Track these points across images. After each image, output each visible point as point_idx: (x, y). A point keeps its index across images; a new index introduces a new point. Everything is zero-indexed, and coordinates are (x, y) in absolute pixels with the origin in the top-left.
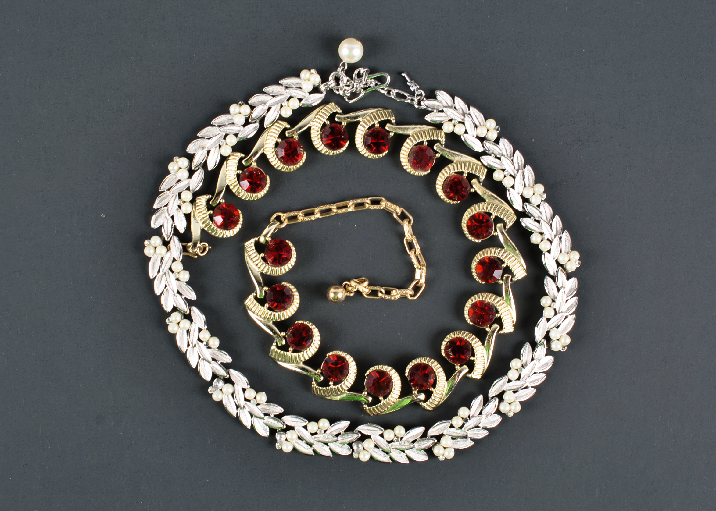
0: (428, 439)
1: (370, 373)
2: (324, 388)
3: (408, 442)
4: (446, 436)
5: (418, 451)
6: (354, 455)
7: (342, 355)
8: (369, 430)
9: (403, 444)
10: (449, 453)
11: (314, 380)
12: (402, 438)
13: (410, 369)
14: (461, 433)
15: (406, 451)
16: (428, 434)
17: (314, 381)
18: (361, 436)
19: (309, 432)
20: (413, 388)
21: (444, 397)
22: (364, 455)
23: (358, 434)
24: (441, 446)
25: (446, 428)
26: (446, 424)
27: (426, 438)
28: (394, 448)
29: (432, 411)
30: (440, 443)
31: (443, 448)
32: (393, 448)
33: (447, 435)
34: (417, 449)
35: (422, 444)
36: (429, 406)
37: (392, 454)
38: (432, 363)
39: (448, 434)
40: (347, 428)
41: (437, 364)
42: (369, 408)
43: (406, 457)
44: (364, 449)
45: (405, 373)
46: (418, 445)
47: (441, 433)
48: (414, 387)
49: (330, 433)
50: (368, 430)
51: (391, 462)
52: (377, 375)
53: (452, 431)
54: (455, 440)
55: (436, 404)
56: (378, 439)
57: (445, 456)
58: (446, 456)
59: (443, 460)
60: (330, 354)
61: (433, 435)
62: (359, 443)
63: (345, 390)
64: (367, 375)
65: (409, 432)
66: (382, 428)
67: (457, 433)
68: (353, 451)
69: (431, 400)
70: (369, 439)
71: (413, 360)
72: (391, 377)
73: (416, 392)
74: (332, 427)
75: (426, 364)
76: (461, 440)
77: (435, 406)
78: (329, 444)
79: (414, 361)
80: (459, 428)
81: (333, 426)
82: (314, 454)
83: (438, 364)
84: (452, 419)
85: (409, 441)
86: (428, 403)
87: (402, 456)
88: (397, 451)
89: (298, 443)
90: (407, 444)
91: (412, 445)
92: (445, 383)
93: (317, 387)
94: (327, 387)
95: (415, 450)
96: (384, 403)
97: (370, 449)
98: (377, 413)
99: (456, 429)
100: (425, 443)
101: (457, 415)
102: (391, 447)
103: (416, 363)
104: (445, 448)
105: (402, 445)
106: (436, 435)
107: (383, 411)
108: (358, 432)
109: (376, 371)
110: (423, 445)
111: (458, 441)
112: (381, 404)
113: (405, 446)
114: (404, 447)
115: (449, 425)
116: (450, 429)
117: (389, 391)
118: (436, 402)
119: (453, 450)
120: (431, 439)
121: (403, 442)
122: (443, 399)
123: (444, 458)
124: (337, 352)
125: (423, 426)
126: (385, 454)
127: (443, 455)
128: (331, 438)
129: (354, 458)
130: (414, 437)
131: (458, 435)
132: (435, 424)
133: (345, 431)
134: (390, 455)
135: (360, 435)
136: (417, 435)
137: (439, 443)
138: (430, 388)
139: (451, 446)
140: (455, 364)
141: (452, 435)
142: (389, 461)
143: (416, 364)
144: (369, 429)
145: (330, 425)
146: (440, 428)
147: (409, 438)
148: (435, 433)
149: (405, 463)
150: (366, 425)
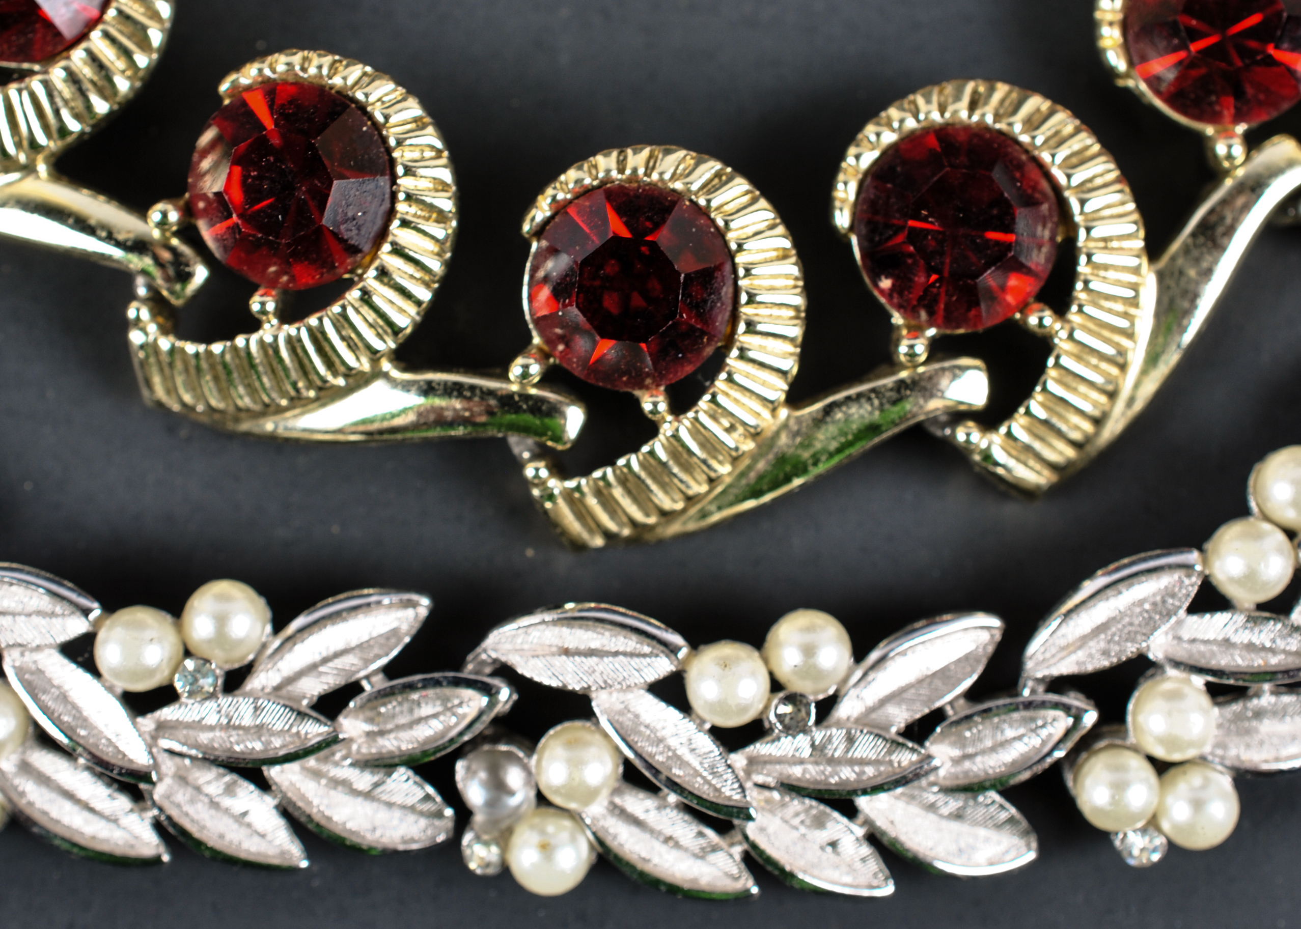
0: (1029, 705)
1: (560, 209)
2: (217, 348)
3: (878, 731)
4: (1171, 672)
5: (953, 804)
6: (467, 852)
7: (337, 81)
8: (578, 653)
9: (837, 748)
10: (1198, 805)
11: (142, 291)
12: (826, 707)
13: (867, 173)
14: (1281, 644)
15: (862, 802)
16: (1029, 665)
17: (145, 301)
18: (516, 706)
19: (110, 689)
20: (897, 319)
21: (1137, 385)
22: (546, 848)
23: (488, 690)
24: (1135, 749)
25: (1169, 615)
26: (1164, 581)
27: (1017, 694)
28: (771, 781)
29: (1053, 491)
30: (1123, 734)
31: (1148, 772)
32: (763, 787)
33: (1177, 664)
34: (948, 783)
35: (989, 743)
36: (1028, 448)
37: (762, 830)
38: (1032, 124)
39: (1181, 653)
40: (407, 647)
41: (1069, 129)
42: (571, 484)
43: (866, 850)
44: (542, 800)
45: (826, 204)
46: (956, 753)
47: (1131, 650)
48: (908, 309)
49: (277, 688)
50: (567, 652)
51: (755, 890)
52: (616, 226)
53: (1211, 636)
54: (1236, 707)
55: (1076, 436)
56: (646, 718)
57: (1166, 826)
58: (1176, 827)
59: (1156, 857)
60: (248, 75)
61: (1066, 667)
62: (510, 756)
63: (374, 354)
64: (540, 232)
65: (883, 659)
66: (676, 639)
67: (1250, 647)
68: (464, 816)
69: (1036, 405)
70: (578, 724)
71: (885, 107)
72: (721, 234)
73: (921, 348)
74: (289, 639)
75: (987, 129)
76: (1287, 699)
77: (1070, 453)
78: (274, 773)
79: (893, 112)
80: (1261, 607)
81: (301, 630)
82: (166, 858)
83: (1077, 131)
84: (1209, 546)
85: (887, 728)
86: (1018, 425)
87: (833, 844)
88: (796, 805)
89: (44, 780)
90: (867, 747)
91: (906, 758)
92: (1136, 271)
93: (165, 343)
94: (240, 341)
95: (931, 796)
96: (677, 446)
97: (591, 795)
98: (633, 523)
99: (1240, 619)
100: (1010, 733)
101: (1242, 511)
102: (748, 772)
103: (911, 124)
104: (1161, 767)
105: (831, 761)
106: (1090, 668)
107: (679, 506)
108: (494, 674)
109: (600, 196)
110: (993, 749)
111: (1259, 714)
112: (659, 446)
113: (852, 762)
114: (847, 774)
115: (1192, 586)
116: (1194, 618)
117: (709, 351)
118: (1075, 419)
119: (1226, 782)
120: (1056, 706)
121: (838, 735)
122: (1131, 401)
123: (1160, 841)
124: (297, 59)
125: (988, 609)
126: (710, 833)
127: (1152, 824)
128: (278, 726)
129: (471, 873)
130: (924, 691)
131: (1258, 662)
132: (1074, 586)
133: (390, 671)
134: (746, 837)
135: (505, 694)
136: (945, 676)
137: (1114, 734)
138: (1025, 316)
139: (1207, 749)
140: (1210, 130)
141: (1213, 664)
142: (739, 886)
143: (913, 132)
144: (571, 645)
145: (279, 625)
146: (1122, 614)
147: (883, 702)
148: (1080, 655)
149: (866, 893)
150: (548, 617)
